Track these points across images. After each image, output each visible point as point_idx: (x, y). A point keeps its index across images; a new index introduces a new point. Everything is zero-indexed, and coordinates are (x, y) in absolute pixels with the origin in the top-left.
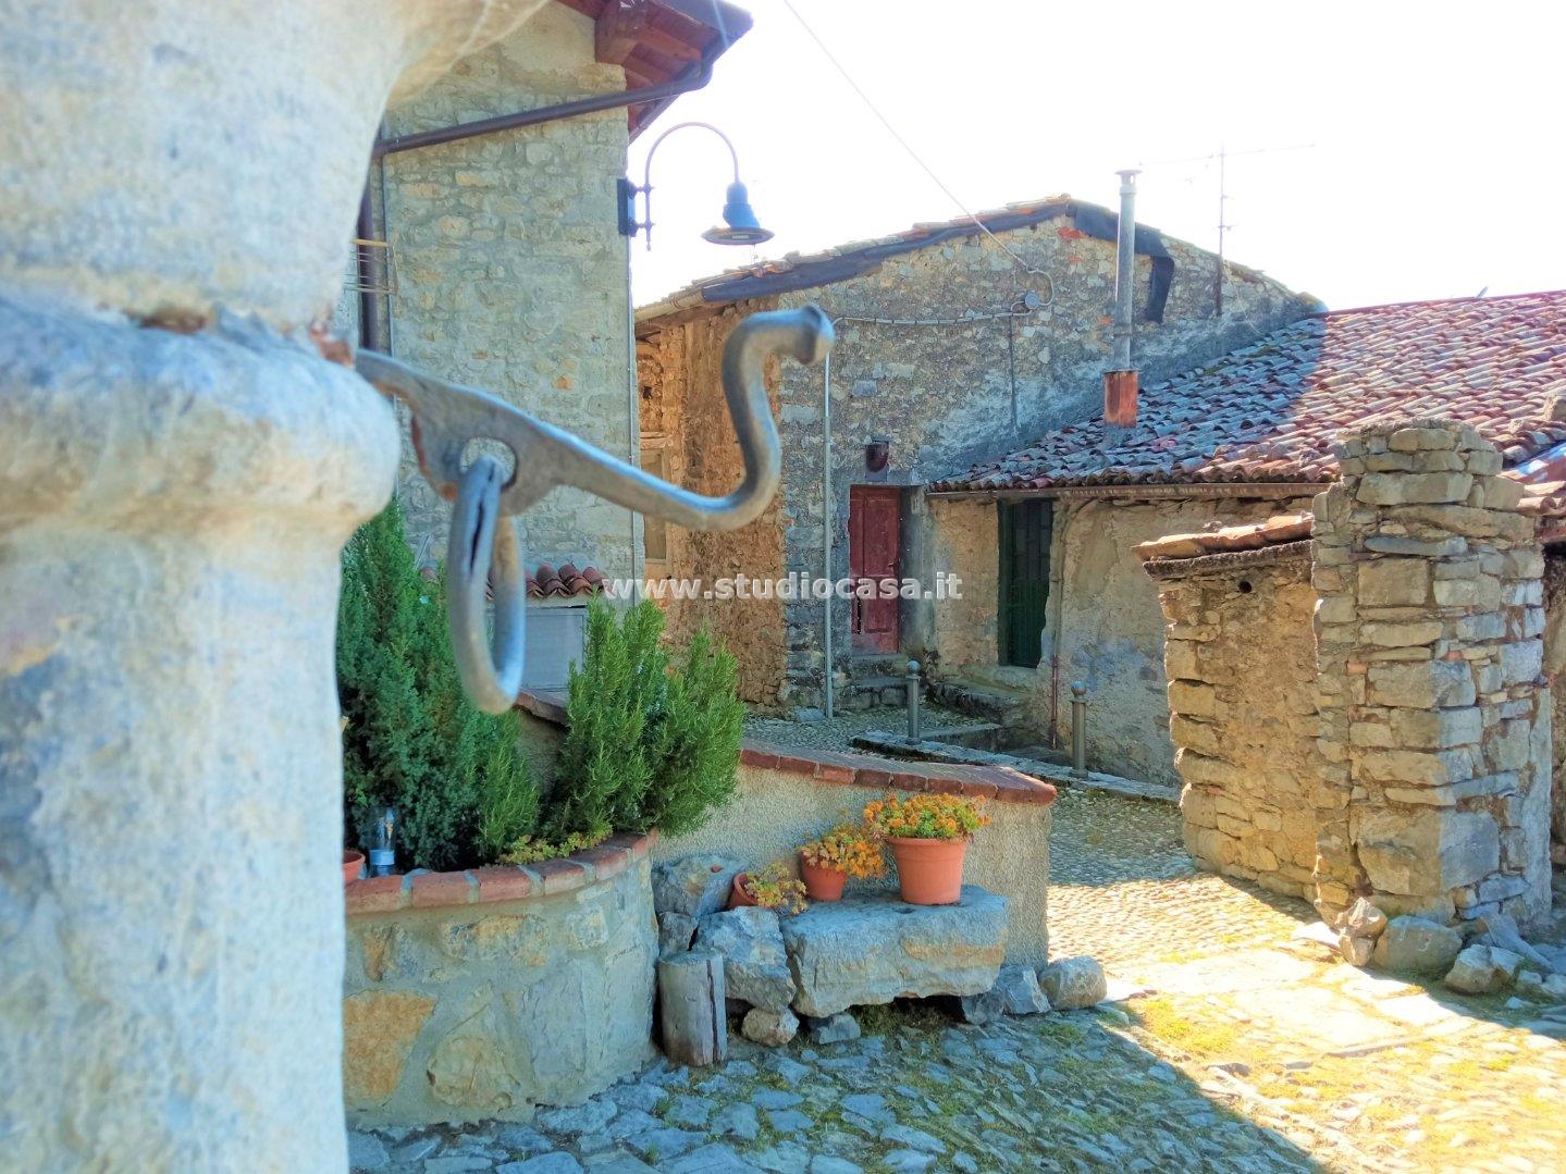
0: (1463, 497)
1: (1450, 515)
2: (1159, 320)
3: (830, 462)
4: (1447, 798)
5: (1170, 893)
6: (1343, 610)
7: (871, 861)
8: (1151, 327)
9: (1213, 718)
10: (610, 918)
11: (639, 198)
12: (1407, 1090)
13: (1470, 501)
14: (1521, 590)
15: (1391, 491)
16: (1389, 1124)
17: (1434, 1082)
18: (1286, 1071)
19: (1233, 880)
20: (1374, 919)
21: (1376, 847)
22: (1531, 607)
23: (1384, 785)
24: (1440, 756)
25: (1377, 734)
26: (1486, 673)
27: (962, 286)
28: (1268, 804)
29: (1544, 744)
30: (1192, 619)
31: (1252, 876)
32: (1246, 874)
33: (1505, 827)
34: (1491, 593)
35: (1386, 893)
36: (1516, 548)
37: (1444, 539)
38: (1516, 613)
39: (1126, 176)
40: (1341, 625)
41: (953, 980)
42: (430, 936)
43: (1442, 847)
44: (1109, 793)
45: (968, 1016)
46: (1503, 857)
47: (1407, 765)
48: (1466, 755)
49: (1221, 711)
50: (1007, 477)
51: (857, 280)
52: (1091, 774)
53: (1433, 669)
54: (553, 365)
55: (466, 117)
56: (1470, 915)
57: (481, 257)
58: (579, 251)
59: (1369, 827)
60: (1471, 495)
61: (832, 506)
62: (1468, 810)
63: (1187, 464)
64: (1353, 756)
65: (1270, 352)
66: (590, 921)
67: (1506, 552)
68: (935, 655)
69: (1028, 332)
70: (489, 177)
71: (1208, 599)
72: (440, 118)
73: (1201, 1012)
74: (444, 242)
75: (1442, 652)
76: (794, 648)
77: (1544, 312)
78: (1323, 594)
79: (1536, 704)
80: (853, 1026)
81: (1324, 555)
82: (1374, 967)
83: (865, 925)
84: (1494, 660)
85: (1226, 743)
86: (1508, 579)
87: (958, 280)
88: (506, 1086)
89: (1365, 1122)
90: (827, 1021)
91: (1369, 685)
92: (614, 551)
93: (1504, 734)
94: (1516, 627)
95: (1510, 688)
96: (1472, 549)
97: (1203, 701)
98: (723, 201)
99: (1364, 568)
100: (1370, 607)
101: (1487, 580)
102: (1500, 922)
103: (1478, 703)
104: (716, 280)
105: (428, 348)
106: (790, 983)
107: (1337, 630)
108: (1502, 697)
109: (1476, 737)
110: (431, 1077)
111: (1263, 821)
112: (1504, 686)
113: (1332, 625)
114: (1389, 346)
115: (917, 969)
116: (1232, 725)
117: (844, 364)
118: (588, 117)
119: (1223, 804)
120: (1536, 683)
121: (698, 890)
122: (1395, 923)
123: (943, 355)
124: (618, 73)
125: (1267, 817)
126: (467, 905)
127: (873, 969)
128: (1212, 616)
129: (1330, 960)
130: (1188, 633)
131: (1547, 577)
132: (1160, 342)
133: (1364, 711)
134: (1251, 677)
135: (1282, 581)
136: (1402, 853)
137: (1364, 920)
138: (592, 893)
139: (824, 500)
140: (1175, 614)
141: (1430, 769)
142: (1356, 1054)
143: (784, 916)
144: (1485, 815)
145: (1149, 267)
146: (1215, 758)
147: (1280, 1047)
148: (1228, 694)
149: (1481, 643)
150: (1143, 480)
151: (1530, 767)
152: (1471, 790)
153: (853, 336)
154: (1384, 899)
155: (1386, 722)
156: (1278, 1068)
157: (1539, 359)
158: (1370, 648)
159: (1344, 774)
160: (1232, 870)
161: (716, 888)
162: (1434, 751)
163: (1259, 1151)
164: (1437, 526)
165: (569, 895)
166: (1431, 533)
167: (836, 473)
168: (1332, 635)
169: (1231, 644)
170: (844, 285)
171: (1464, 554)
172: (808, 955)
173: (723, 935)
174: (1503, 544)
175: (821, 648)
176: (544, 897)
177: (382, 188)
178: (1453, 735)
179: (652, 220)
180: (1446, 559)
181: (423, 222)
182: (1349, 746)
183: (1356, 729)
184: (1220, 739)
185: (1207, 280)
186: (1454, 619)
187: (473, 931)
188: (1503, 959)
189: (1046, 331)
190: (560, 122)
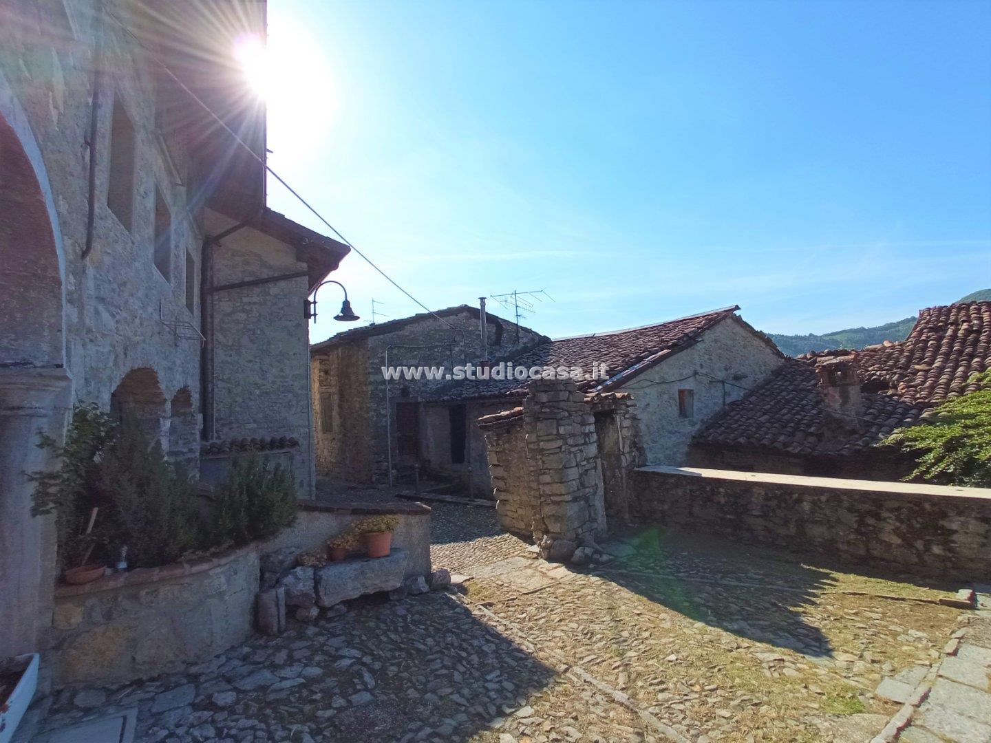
0: (566, 399)
1: (562, 405)
2: (500, 345)
3: (388, 395)
4: (569, 498)
5: (491, 540)
6: (534, 438)
7: (354, 544)
8: (497, 347)
9: (503, 477)
10: (228, 580)
11: (312, 306)
12: (546, 604)
13: (568, 400)
14: (588, 427)
15: (544, 398)
16: (535, 618)
17: (555, 600)
18: (506, 602)
19: (514, 534)
20: (548, 542)
21: (549, 517)
22: (592, 433)
23: (550, 495)
24: (565, 484)
25: (546, 478)
26: (579, 455)
27: (433, 334)
28: (521, 505)
29: (600, 477)
30: (494, 444)
31: (518, 531)
32: (517, 530)
33: (589, 506)
34: (578, 429)
35: (554, 533)
36: (585, 414)
37: (560, 413)
38: (587, 435)
39: (482, 299)
40: (534, 443)
41: (383, 585)
42: (135, 597)
43: (569, 514)
44: (481, 506)
45: (391, 598)
46: (590, 516)
47: (557, 488)
48: (574, 482)
49: (505, 474)
50: (449, 398)
51: (396, 332)
52: (476, 500)
53: (561, 455)
54: (278, 364)
55: (247, 279)
56: (580, 537)
57: (251, 326)
58: (289, 324)
59: (547, 510)
60: (568, 398)
61: (389, 410)
62: (577, 501)
63: (503, 391)
64: (540, 487)
65: (533, 354)
66: (217, 582)
67: (581, 416)
68: (429, 461)
69: (457, 349)
70: (255, 299)
71: (499, 436)
72: (236, 280)
73: (487, 584)
74: (237, 322)
75: (563, 449)
76: (377, 462)
77: (610, 340)
78: (527, 433)
79: (596, 464)
80: (343, 608)
81: (527, 419)
82: (550, 559)
83: (348, 569)
84: (581, 451)
85: (508, 485)
86: (583, 424)
87: (432, 332)
88: (171, 657)
89: (527, 619)
90: (331, 609)
91: (543, 462)
92: (302, 430)
93: (586, 475)
94: (587, 439)
95: (588, 459)
96: (570, 415)
97: (500, 472)
98: (341, 306)
99: (538, 424)
100: (541, 436)
101: (576, 425)
102: (589, 538)
103: (577, 465)
104: (345, 333)
105: (229, 359)
106: (314, 595)
107: (533, 445)
108: (585, 463)
109: (577, 476)
110: (134, 659)
111: (520, 511)
112: (585, 459)
113: (531, 443)
114: (566, 351)
115: (368, 583)
116: (509, 479)
117: (393, 361)
118: (294, 279)
119: (508, 507)
120: (596, 457)
121: (282, 562)
122: (555, 543)
123: (428, 357)
124: (305, 265)
125: (521, 510)
126: (153, 582)
127: (350, 586)
128: (500, 442)
129: (536, 558)
130: (494, 449)
131: (596, 423)
132: (500, 352)
133: (542, 471)
134: (513, 462)
135: (519, 429)
136: (556, 518)
137: (546, 543)
138: (219, 570)
139: (386, 408)
140: (490, 442)
141: (562, 489)
142: (532, 593)
143: (316, 568)
144: (582, 502)
145: (495, 328)
146: (504, 491)
147: (510, 593)
148: (507, 469)
149: (576, 446)
150: (490, 397)
151: (596, 485)
152: (576, 494)
153: (395, 351)
154: (553, 535)
155: (549, 474)
156: (504, 602)
157: (606, 355)
158: (543, 450)
159: (538, 493)
160: (513, 529)
161: (290, 560)
162: (563, 483)
163: (483, 636)
164: (558, 408)
165: (205, 573)
166: (556, 411)
167: (391, 399)
168: (531, 446)
169: (507, 452)
170: (392, 334)
171: (568, 417)
172: (323, 583)
173: (289, 579)
174: (580, 413)
175: (388, 462)
176: (192, 575)
177: (212, 303)
178: (569, 477)
179: (317, 313)
180: (561, 419)
181: (229, 315)
182: (538, 482)
183: (541, 477)
184: (506, 485)
185: (514, 332)
186: (566, 438)
187: (156, 593)
188: (588, 551)
189: (463, 348)
190: (283, 281)
